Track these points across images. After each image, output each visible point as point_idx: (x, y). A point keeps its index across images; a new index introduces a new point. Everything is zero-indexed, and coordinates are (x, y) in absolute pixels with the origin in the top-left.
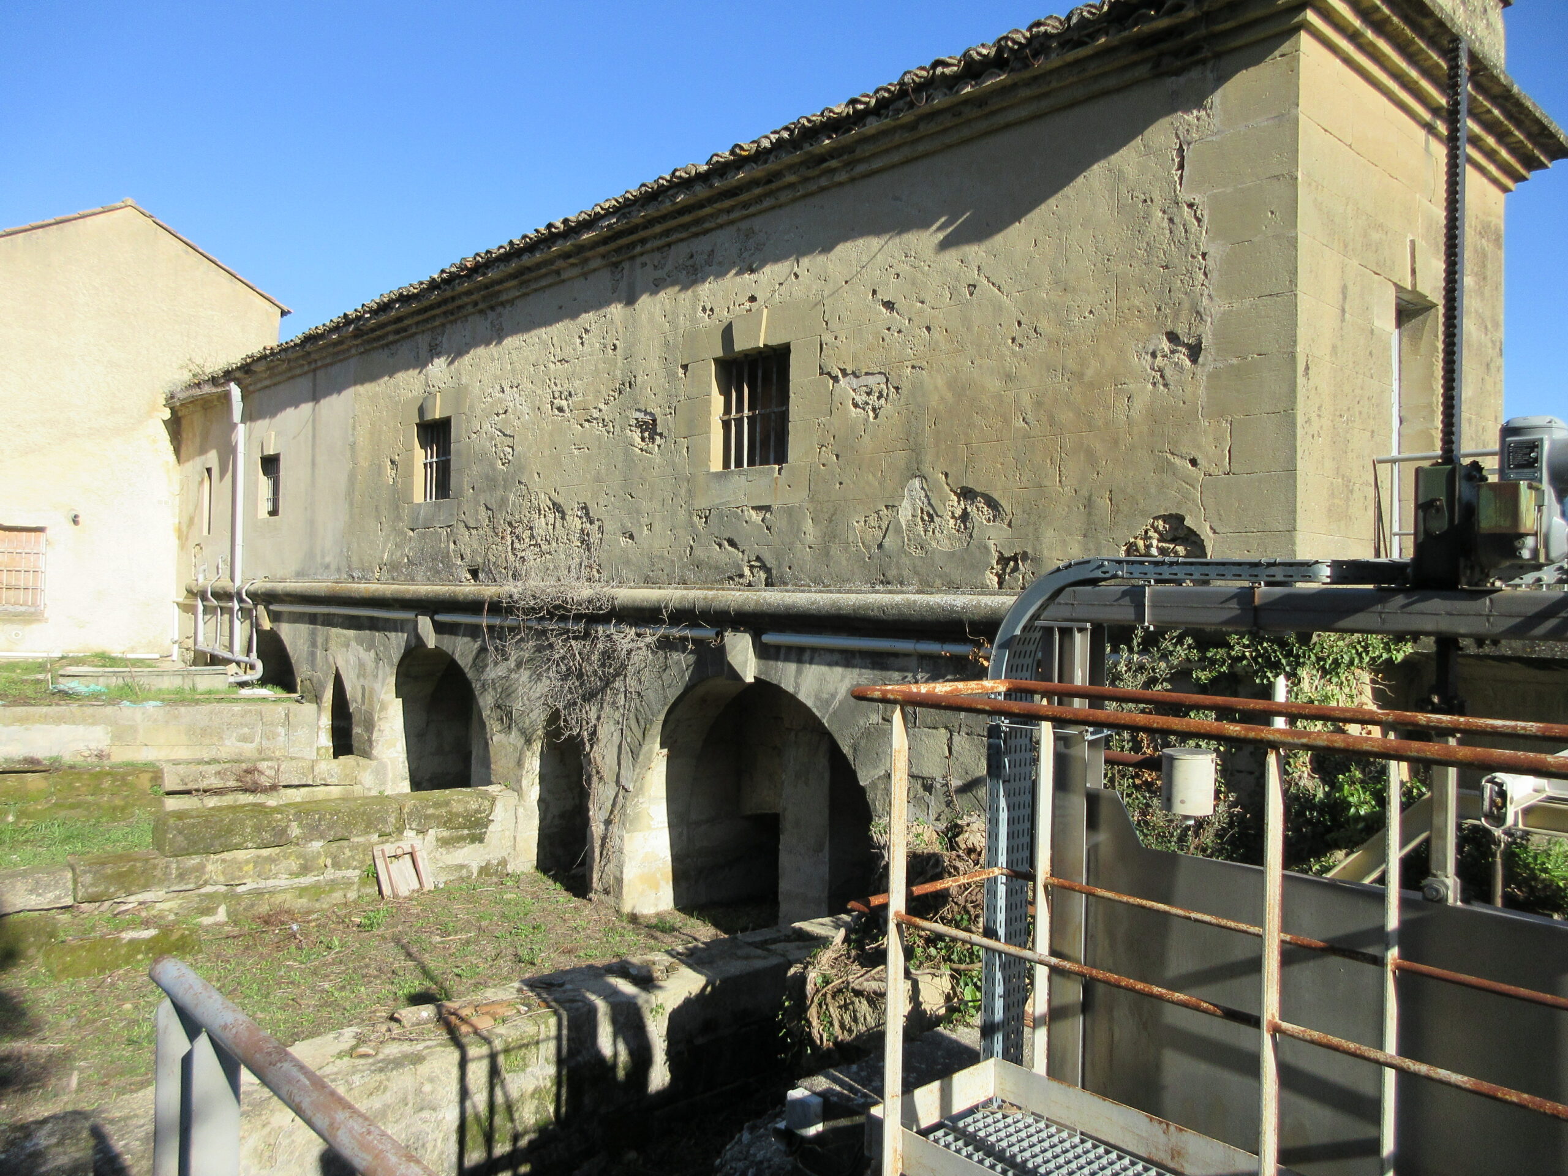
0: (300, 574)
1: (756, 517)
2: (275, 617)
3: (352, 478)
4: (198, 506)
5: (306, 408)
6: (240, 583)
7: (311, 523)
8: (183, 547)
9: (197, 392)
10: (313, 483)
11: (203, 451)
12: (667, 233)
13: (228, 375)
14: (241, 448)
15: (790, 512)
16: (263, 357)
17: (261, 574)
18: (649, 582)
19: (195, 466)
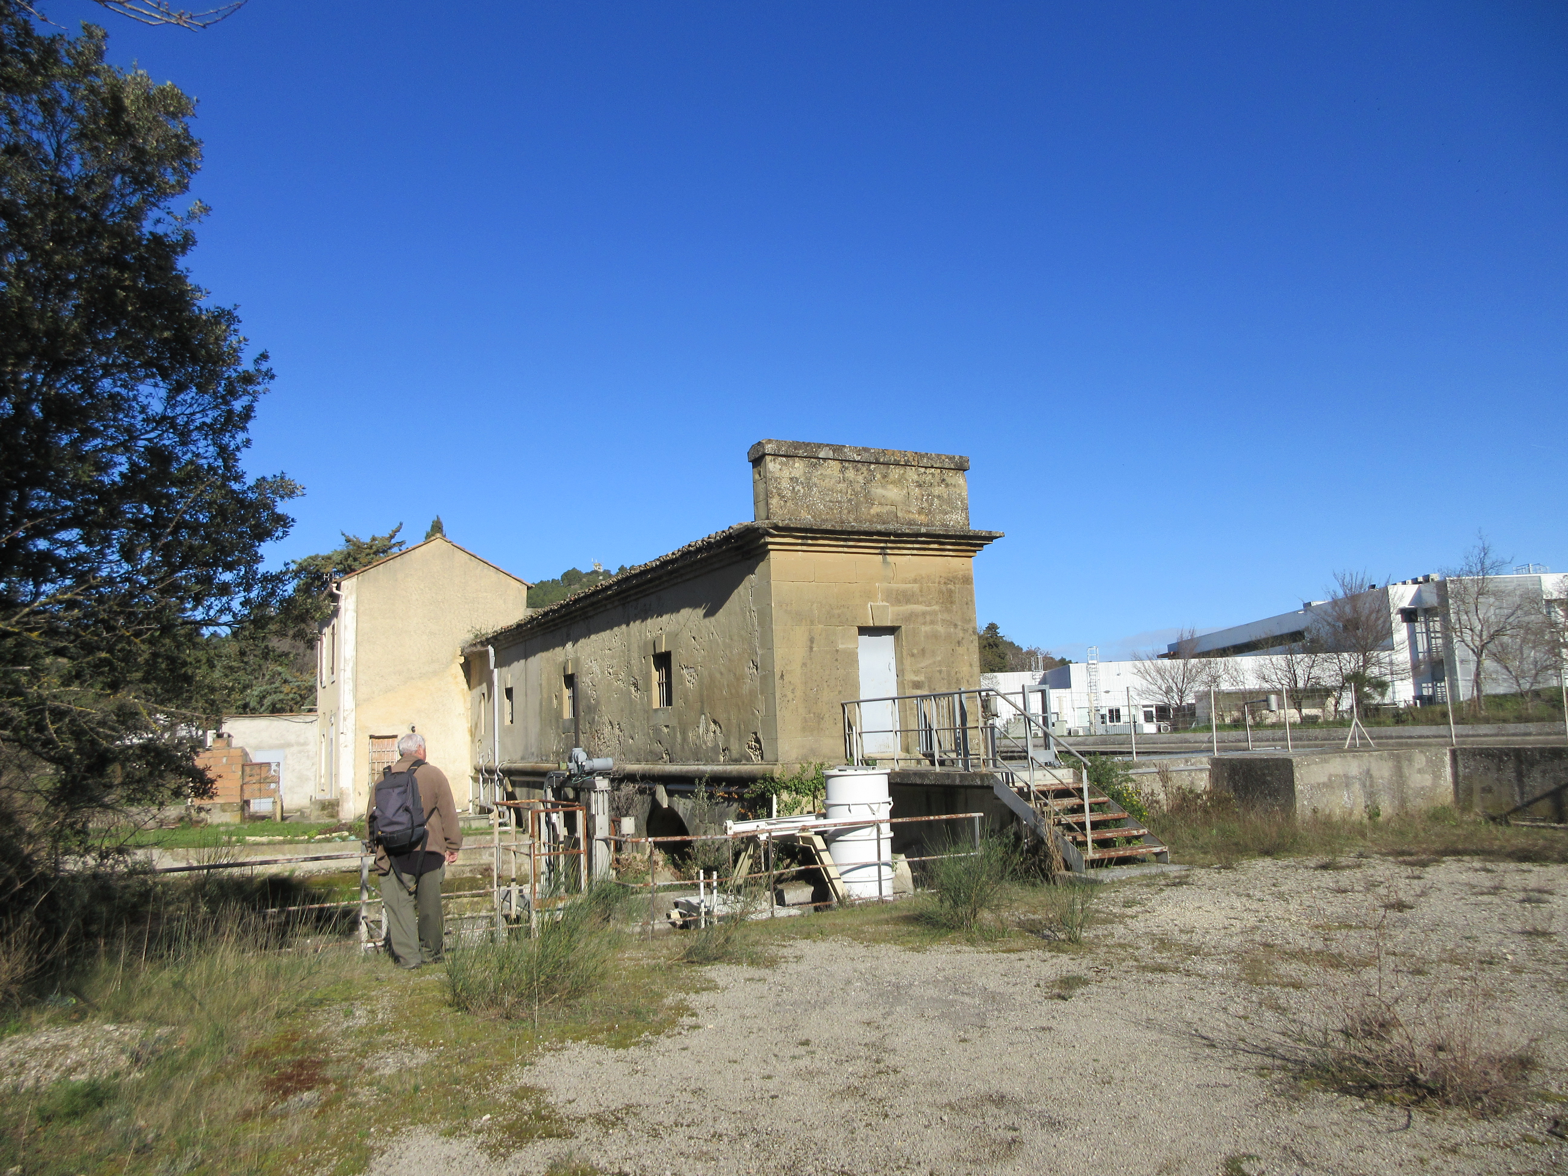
0: (523, 758)
1: (665, 730)
2: (513, 784)
3: (541, 704)
4: (479, 717)
5: (522, 662)
6: (497, 764)
7: (526, 728)
8: (473, 742)
9: (474, 649)
10: (526, 706)
11: (480, 684)
12: (636, 593)
13: (488, 641)
14: (496, 683)
15: (674, 728)
16: (501, 633)
17: (507, 758)
18: (638, 761)
19: (477, 691)
